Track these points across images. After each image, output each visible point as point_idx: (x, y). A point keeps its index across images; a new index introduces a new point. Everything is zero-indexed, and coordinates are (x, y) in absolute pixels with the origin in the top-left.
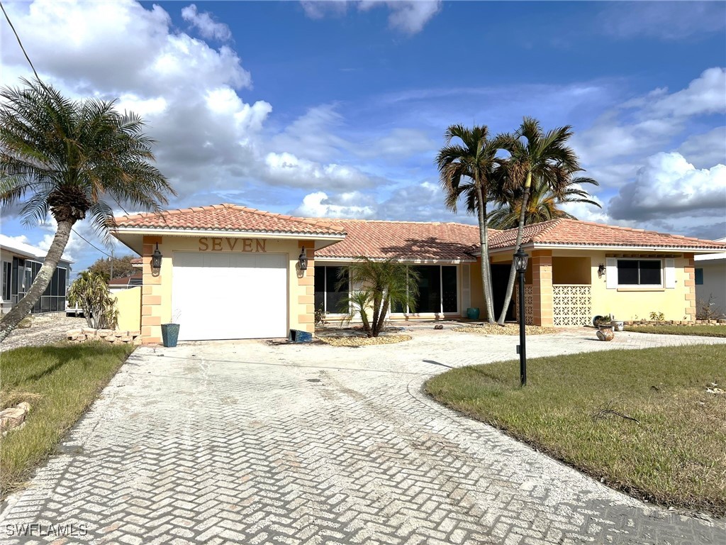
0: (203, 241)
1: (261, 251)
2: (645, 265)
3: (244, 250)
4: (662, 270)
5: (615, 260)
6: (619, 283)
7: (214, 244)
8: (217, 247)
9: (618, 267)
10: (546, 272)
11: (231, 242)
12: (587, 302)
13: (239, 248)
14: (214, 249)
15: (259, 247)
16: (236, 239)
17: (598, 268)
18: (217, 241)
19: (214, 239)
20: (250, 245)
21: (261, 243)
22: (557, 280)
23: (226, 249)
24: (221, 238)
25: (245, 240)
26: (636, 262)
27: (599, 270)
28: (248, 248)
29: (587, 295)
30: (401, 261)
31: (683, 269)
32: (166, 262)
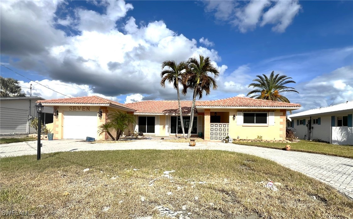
0: (71, 107)
1: (88, 110)
2: (258, 115)
3: (83, 110)
4: (267, 117)
5: (242, 113)
6: (244, 123)
7: (74, 108)
8: (75, 109)
9: (244, 116)
10: (207, 118)
11: (79, 107)
12: (227, 131)
13: (81, 110)
14: (74, 110)
15: (88, 109)
16: (80, 107)
17: (233, 116)
18: (75, 107)
19: (74, 107)
20: (85, 108)
21: (88, 108)
22: (212, 121)
23: (78, 110)
24: (76, 106)
25: (83, 107)
26: (254, 114)
27: (233, 118)
28: (84, 109)
29: (227, 128)
30: (167, 114)
31: (279, 117)
32: (60, 114)
